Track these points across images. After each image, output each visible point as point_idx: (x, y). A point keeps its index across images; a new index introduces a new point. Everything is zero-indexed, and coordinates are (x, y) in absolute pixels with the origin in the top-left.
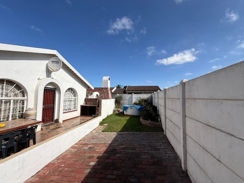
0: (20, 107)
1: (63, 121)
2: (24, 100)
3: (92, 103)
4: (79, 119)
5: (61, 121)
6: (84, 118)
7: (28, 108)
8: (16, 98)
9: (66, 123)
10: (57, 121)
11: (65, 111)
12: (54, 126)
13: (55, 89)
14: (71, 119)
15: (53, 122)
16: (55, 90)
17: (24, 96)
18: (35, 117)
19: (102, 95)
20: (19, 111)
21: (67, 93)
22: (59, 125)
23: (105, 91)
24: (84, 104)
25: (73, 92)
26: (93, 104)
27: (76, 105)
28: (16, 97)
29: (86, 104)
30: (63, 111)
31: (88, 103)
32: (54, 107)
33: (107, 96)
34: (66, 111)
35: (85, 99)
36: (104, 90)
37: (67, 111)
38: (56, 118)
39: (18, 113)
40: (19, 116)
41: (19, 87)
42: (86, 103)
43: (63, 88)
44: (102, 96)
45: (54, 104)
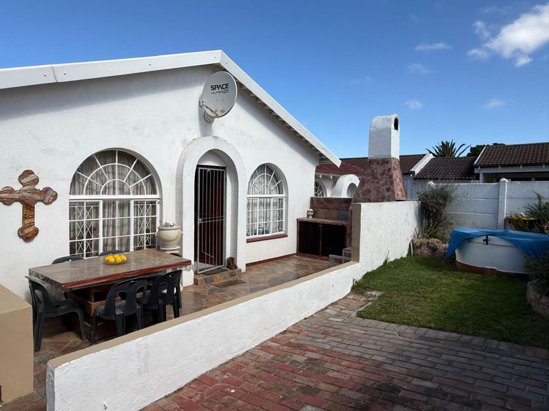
0: (148, 219)
1: (247, 265)
2: (155, 202)
3: (334, 213)
4: (293, 262)
5: (241, 264)
6: (308, 262)
7: (164, 223)
8: (139, 196)
9: (255, 272)
10: (232, 263)
11: (251, 237)
12: (224, 278)
13: (224, 168)
14: (270, 263)
15: (221, 264)
16: (223, 172)
17: (154, 192)
18: (178, 247)
19: (367, 186)
20: (148, 231)
21: (255, 180)
22: (237, 276)
23: (379, 170)
24: (308, 216)
25: (275, 176)
26: (338, 219)
27: (284, 220)
28: (139, 193)
29: (313, 216)
30: (247, 235)
31: (321, 212)
32: (222, 222)
33: (388, 190)
34: (254, 236)
35: (312, 198)
36: (374, 166)
37: (257, 236)
38: (228, 254)
39: (145, 234)
40: (147, 243)
41: (143, 167)
42: (315, 212)
43: (245, 166)
44: (369, 191)
45: (222, 215)
